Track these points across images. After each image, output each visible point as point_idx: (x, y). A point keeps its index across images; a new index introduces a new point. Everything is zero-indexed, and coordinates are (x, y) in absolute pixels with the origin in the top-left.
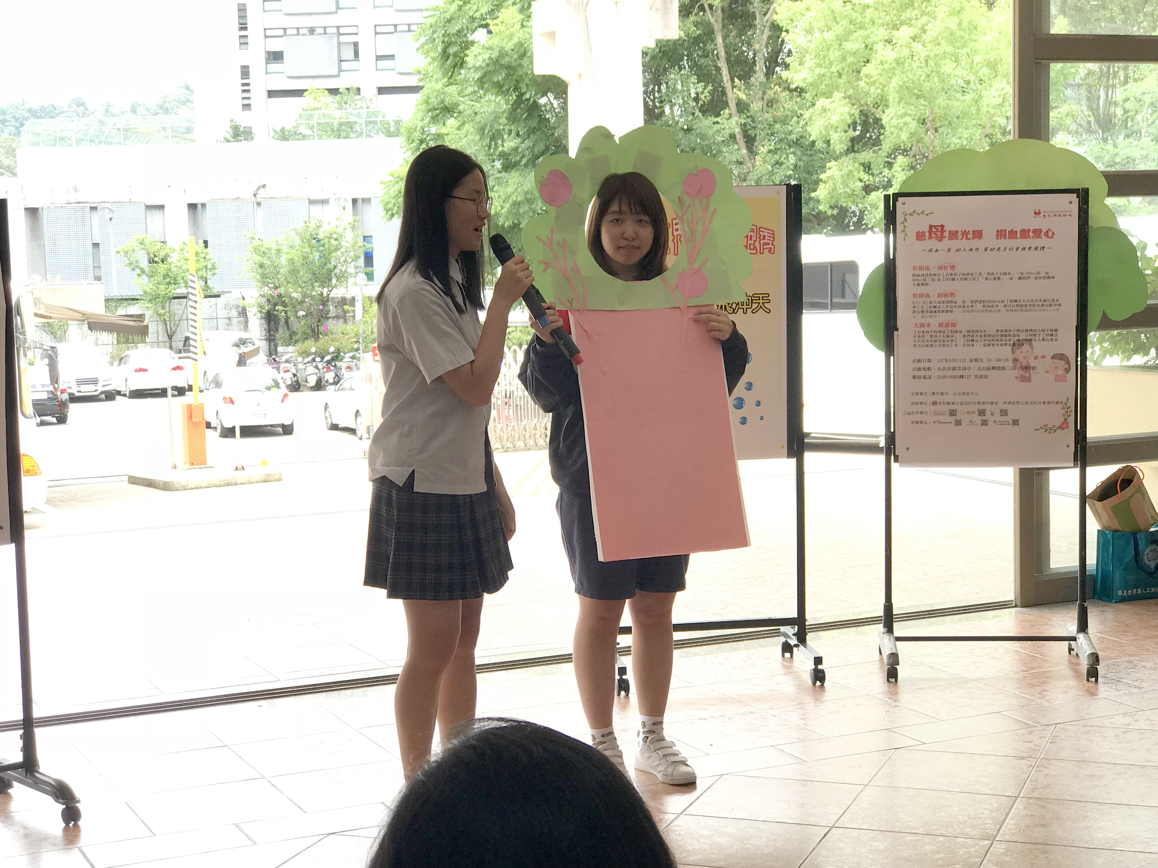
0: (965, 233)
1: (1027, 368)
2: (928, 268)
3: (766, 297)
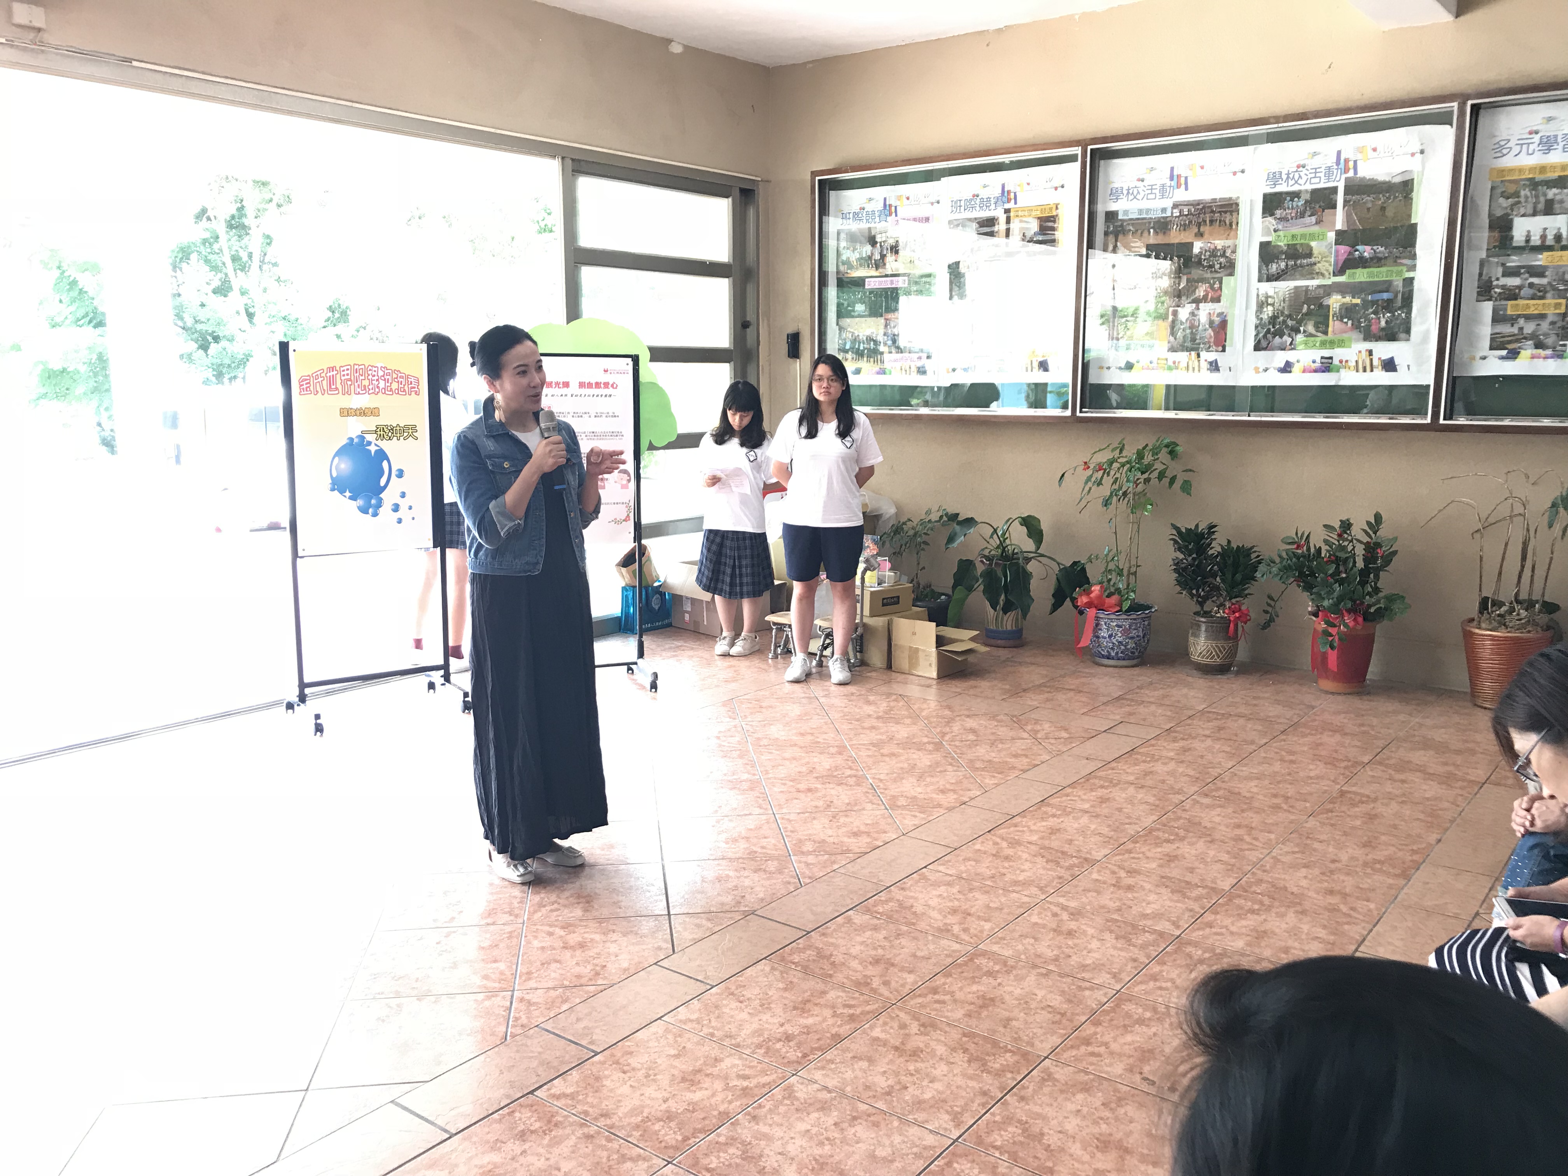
0: (557, 384)
3: (414, 428)
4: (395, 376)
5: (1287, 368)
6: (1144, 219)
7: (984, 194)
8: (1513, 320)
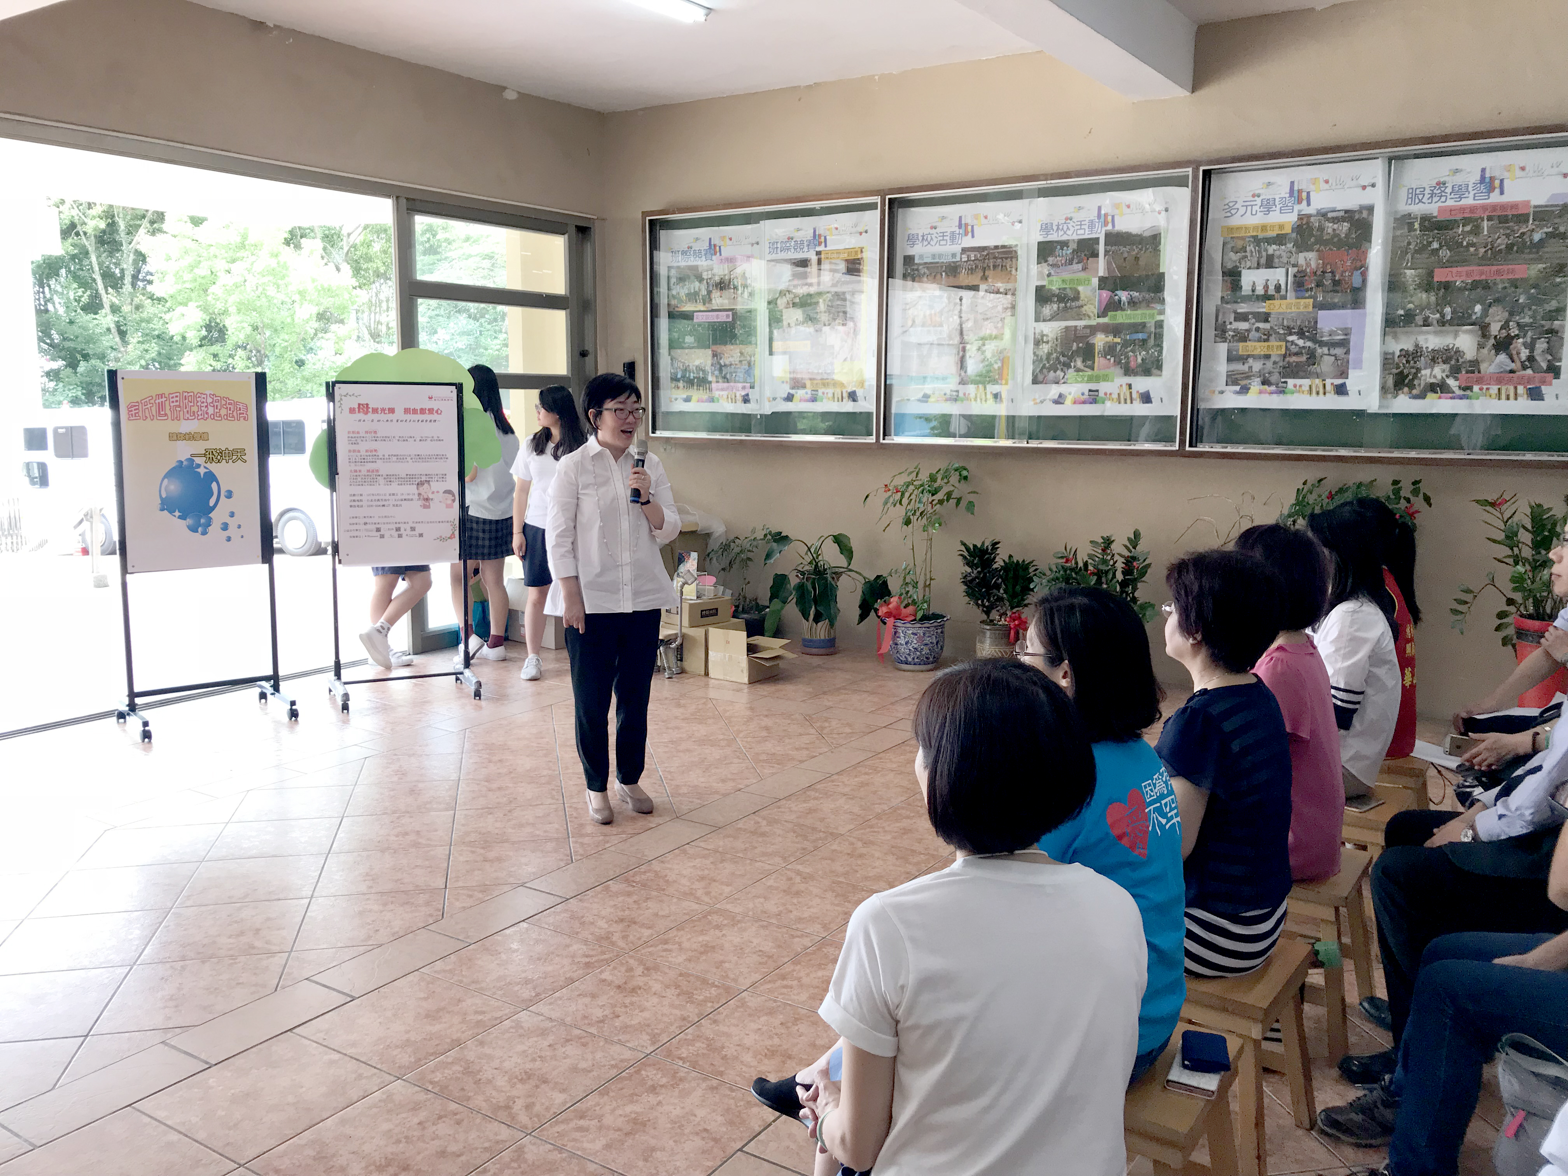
0: (383, 410)
1: (427, 499)
2: (358, 433)
3: (243, 451)
4: (223, 402)
5: (1059, 400)
6: (937, 263)
7: (798, 236)
8: (1243, 359)
